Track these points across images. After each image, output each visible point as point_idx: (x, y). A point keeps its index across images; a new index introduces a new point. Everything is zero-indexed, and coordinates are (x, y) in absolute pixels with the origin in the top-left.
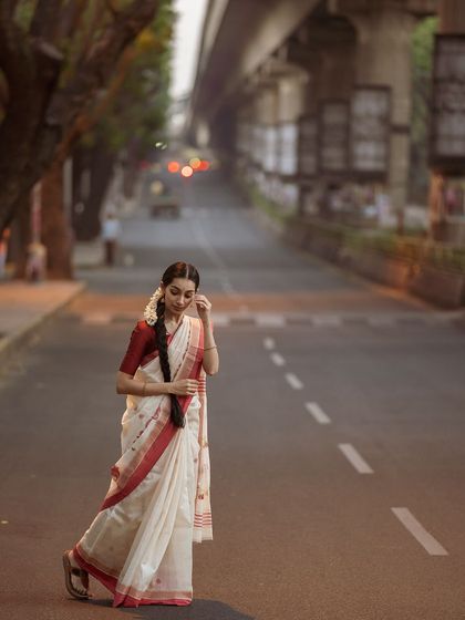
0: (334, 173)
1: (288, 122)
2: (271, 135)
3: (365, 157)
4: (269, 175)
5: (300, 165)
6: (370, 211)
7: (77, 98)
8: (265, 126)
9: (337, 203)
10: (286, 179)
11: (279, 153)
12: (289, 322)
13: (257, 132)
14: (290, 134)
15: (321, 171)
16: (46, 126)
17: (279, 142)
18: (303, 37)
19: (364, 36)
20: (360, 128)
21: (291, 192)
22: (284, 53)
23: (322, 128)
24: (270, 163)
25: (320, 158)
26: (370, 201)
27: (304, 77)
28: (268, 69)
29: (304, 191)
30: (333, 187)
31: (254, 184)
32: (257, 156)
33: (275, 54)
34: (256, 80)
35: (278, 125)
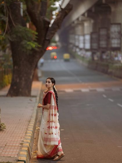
0: (103, 48)
1: (88, 34)
2: (81, 38)
3: (114, 44)
4: (81, 49)
5: (91, 46)
6: (116, 59)
7: (53, 32)
8: (79, 35)
9: (104, 57)
10: (87, 50)
11: (84, 43)
12: (106, 90)
13: (77, 37)
14: (88, 37)
15: (99, 48)
16: (45, 40)
17: (84, 40)
18: (93, 10)
19: (113, 9)
20: (113, 36)
21: (89, 54)
22: (86, 15)
23: (99, 36)
24: (81, 46)
25: (99, 44)
26: (116, 56)
27: (92, 21)
28: (80, 19)
29: (93, 54)
30: (103, 52)
31: (76, 52)
32: (77, 44)
33: (83, 15)
34: (76, 22)
35: (84, 35)
